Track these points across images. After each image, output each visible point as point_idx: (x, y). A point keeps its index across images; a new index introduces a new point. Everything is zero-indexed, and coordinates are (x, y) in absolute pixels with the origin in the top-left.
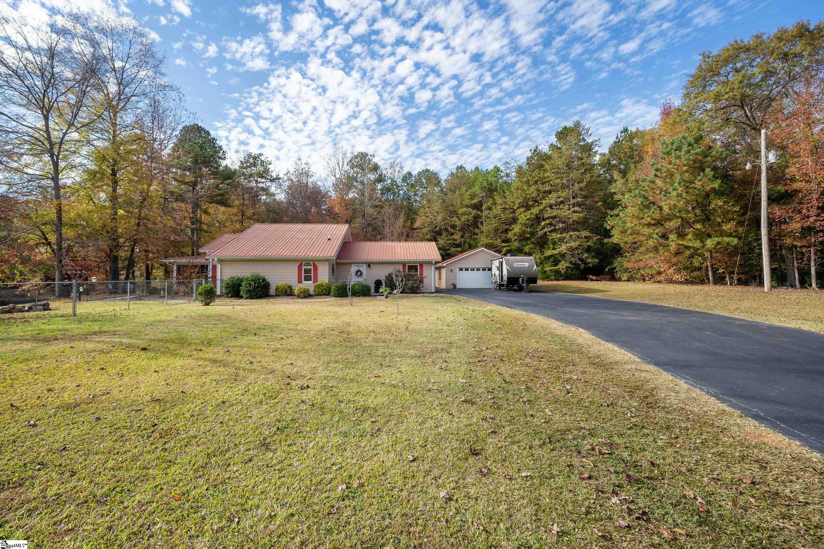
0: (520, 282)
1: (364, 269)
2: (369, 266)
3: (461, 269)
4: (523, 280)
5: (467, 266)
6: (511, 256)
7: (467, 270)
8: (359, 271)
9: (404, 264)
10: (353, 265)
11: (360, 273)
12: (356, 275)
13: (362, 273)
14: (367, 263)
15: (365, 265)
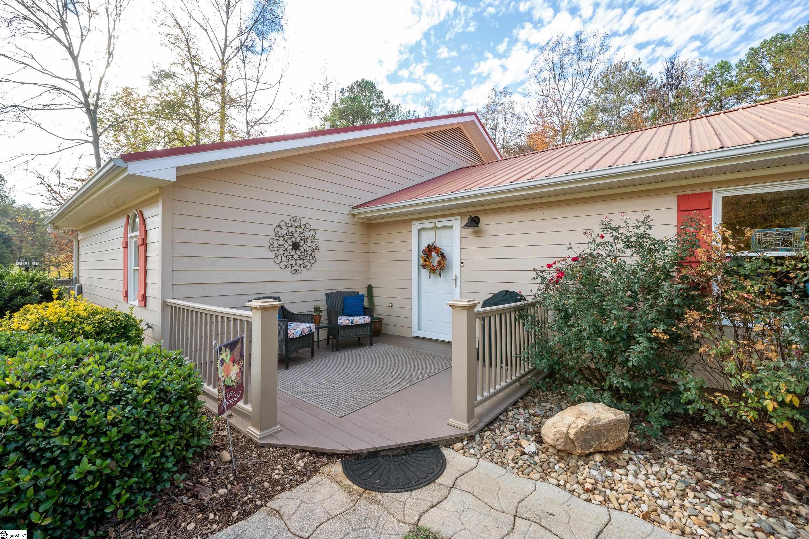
1: (452, 239)
2: (473, 222)
8: (430, 248)
10: (415, 227)
11: (435, 259)
12: (424, 267)
13: (443, 256)
14: (462, 215)
15: (457, 223)
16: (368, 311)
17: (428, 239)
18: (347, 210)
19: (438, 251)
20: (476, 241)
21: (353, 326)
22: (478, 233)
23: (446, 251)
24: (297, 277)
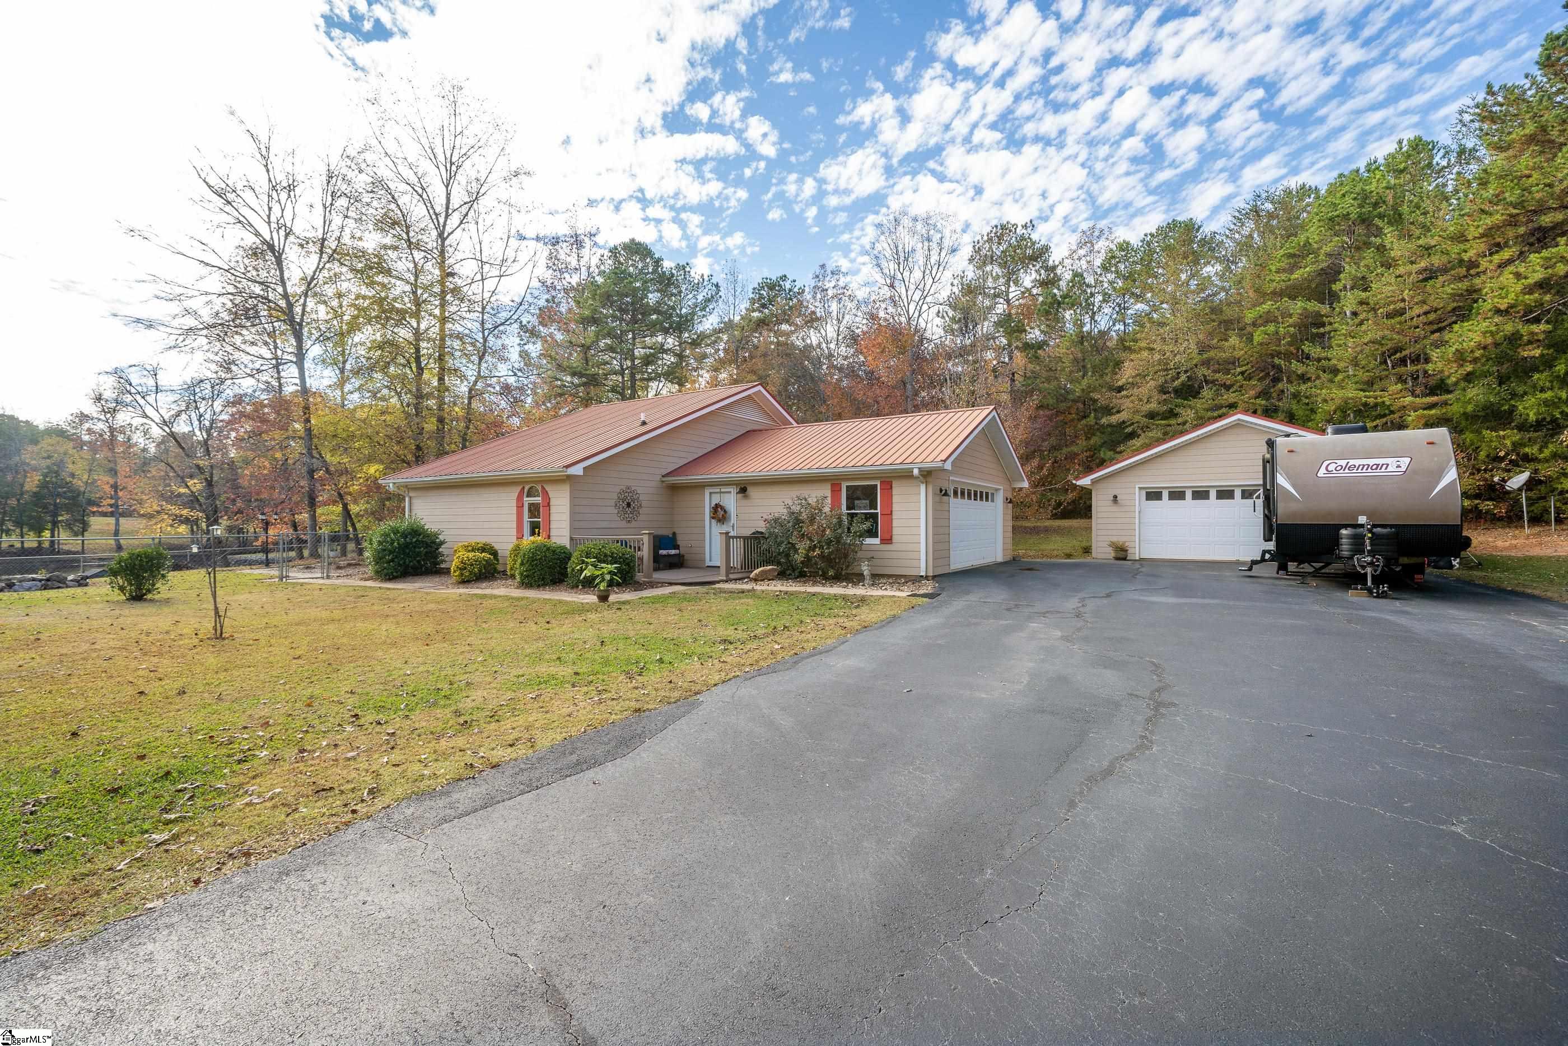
0: (1345, 546)
1: (730, 500)
2: (743, 490)
3: (1154, 495)
4: (1357, 541)
5: (1177, 484)
6: (1337, 432)
7: (1177, 495)
8: (717, 506)
9: (834, 481)
10: (707, 492)
11: (721, 513)
12: (713, 518)
13: (725, 512)
14: (736, 485)
15: (733, 490)
16: (677, 547)
17: (716, 499)
18: (659, 478)
19: (722, 508)
20: (745, 502)
21: (669, 556)
22: (746, 497)
23: (727, 507)
24: (629, 525)
